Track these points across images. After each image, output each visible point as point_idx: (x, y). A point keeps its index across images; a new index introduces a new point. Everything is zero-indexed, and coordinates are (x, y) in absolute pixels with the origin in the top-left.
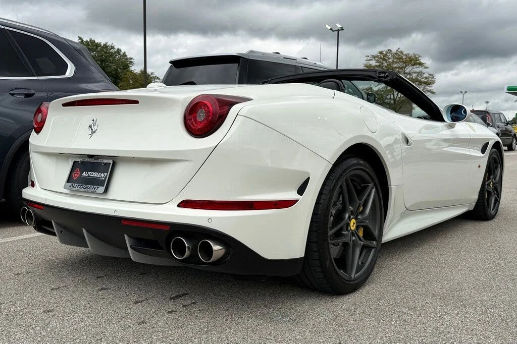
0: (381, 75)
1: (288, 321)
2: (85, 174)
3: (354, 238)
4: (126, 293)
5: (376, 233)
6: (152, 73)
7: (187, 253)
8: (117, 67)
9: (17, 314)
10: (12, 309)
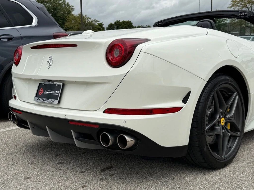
0: (242, 14)
1: (179, 187)
2: (46, 92)
3: (223, 131)
4: (74, 166)
5: (240, 127)
6: (86, 16)
7: (111, 143)
8: (64, 12)
9: (8, 180)
10: (5, 177)
